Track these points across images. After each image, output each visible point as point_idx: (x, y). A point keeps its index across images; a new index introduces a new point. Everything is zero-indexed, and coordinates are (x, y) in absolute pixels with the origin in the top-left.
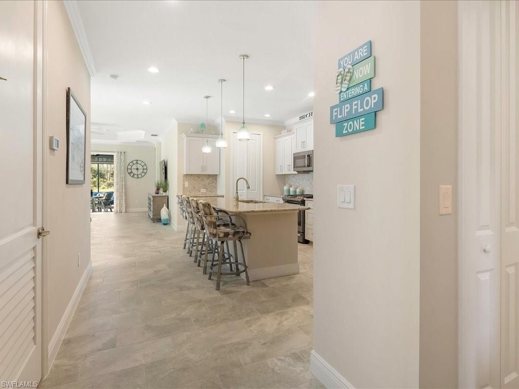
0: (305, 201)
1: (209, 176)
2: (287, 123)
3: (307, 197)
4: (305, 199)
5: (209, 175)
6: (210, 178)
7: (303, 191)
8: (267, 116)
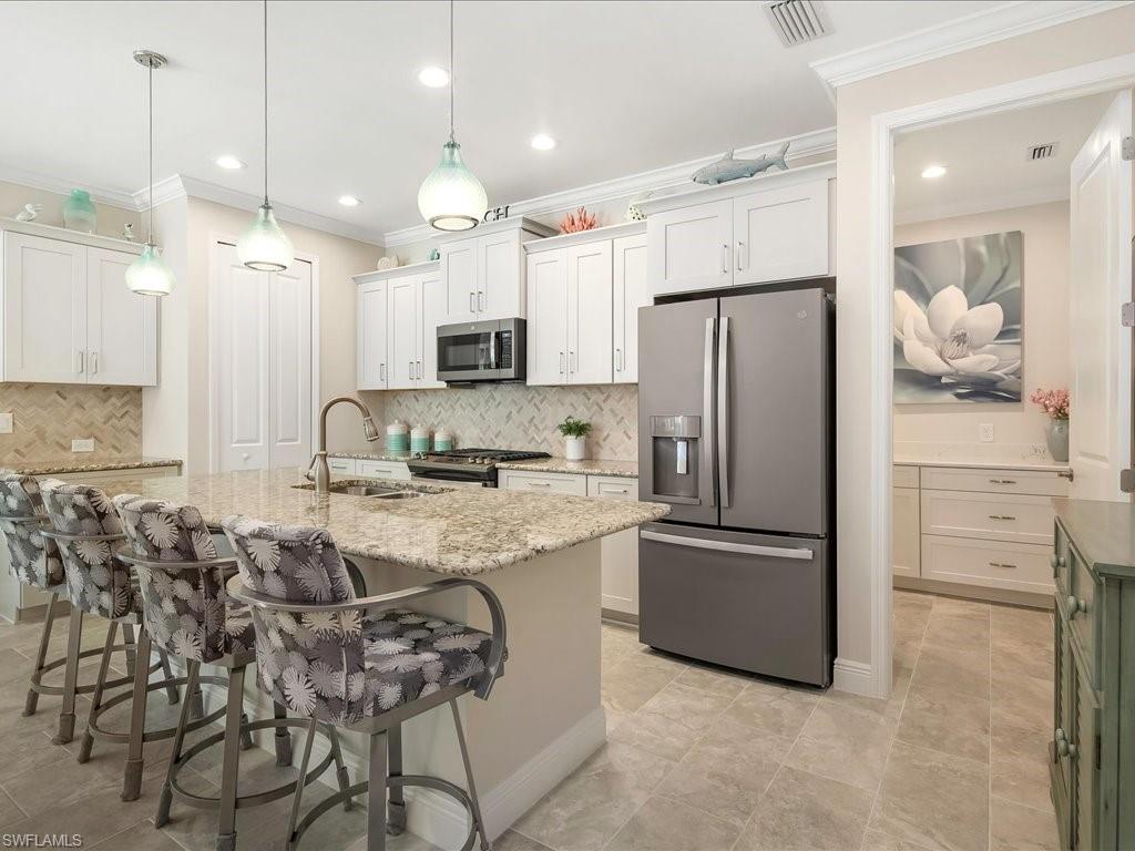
0: (496, 470)
1: (107, 391)
2: (391, 239)
3: (503, 460)
4: (498, 465)
5: (107, 389)
6: (113, 400)
7: (453, 440)
8: (348, 201)
